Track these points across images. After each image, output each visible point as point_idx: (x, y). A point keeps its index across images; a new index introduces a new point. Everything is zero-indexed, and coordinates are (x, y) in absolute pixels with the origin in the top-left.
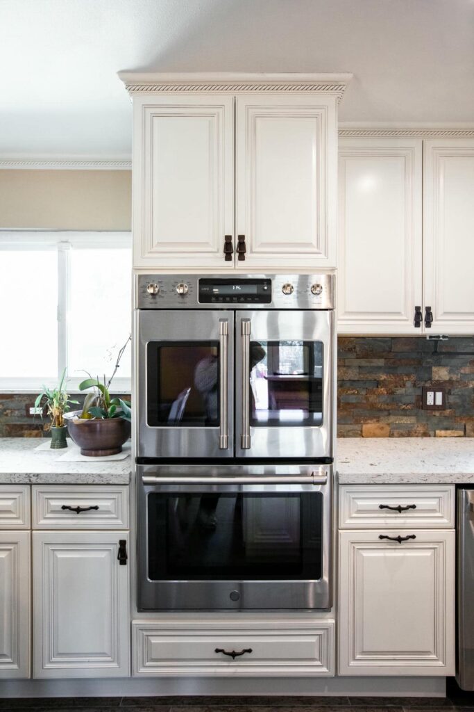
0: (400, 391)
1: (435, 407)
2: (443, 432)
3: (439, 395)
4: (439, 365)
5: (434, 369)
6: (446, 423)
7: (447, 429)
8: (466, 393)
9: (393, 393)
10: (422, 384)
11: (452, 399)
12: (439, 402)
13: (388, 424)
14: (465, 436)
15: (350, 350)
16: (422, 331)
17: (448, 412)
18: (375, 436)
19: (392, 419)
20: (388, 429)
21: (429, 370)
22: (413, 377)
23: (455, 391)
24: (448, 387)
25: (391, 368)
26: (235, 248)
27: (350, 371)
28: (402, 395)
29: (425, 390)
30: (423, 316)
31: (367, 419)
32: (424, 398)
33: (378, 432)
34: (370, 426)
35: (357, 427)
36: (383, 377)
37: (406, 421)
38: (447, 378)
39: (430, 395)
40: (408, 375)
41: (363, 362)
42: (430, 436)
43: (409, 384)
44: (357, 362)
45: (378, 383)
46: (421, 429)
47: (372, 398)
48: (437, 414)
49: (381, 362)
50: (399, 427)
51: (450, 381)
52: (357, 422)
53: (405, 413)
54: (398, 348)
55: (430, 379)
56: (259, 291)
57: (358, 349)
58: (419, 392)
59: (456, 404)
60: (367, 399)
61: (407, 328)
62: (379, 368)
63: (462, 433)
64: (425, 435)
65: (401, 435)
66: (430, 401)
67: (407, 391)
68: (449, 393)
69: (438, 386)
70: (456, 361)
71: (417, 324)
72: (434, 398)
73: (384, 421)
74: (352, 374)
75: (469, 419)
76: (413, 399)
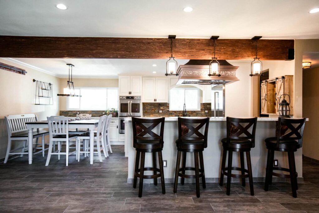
0: (156, 110)
1: (161, 113)
4: (161, 107)
6: (162, 115)
11: (163, 112)
12: (161, 112)
19: (155, 115)
21: (160, 107)
23: (164, 111)
26: (130, 93)
29: (159, 110)
31: (151, 114)
32: (159, 111)
34: (151, 115)
36: (153, 108)
39: (160, 111)
40: (157, 108)
41: (150, 106)
44: (149, 106)
45: (153, 109)
49: (153, 106)
51: (163, 109)
53: (156, 114)
54: (156, 104)
56: (132, 98)
60: (151, 112)
61: (153, 102)
66: (160, 112)
67: (157, 111)
69: (161, 110)
70: (164, 106)
71: (154, 101)
72: (161, 111)
73: (153, 115)
74: (149, 108)
75: (166, 115)
76: (157, 112)
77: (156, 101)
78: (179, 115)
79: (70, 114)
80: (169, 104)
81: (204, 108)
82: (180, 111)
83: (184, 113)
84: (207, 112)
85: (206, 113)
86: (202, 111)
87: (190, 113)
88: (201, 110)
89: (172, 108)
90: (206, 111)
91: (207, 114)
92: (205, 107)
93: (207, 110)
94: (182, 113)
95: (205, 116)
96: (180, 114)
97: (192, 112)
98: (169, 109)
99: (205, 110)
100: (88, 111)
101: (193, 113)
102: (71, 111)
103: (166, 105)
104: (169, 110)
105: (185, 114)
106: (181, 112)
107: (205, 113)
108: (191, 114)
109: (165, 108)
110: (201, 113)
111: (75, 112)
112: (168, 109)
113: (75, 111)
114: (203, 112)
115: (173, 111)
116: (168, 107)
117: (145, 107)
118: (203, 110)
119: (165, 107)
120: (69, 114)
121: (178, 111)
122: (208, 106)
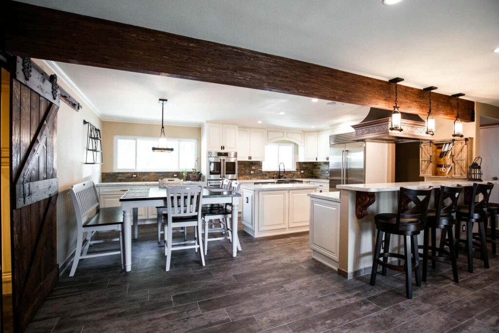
4: (253, 166)
6: (254, 177)
8: (258, 171)
9: (245, 171)
10: (250, 170)
11: (255, 172)
14: (258, 179)
16: (250, 160)
17: (255, 175)
21: (251, 167)
25: (244, 167)
26: (223, 148)
30: (250, 158)
32: (250, 172)
34: (241, 177)
36: (243, 168)
37: (247, 176)
40: (248, 168)
45: (242, 170)
48: (253, 175)
49: (242, 166)
50: (246, 178)
51: (255, 169)
53: (247, 175)
54: (246, 163)
56: (226, 154)
60: (241, 172)
61: (247, 160)
64: (251, 179)
67: (247, 171)
69: (253, 170)
70: (256, 165)
72: (252, 172)
73: (244, 177)
75: (258, 176)
76: (248, 173)
79: (120, 178)
80: (261, 163)
81: (300, 167)
83: (279, 174)
88: (296, 170)
89: (265, 168)
90: (302, 172)
93: (303, 170)
94: (276, 174)
96: (274, 175)
97: (288, 173)
98: (262, 169)
99: (301, 170)
100: (151, 173)
102: (122, 173)
103: (258, 164)
104: (261, 171)
105: (281, 175)
106: (276, 173)
108: (287, 175)
109: (258, 167)
110: (297, 173)
111: (129, 175)
113: (128, 173)
114: (299, 173)
115: (267, 172)
116: (261, 167)
118: (299, 169)
120: (118, 178)
121: (272, 172)
122: (304, 165)
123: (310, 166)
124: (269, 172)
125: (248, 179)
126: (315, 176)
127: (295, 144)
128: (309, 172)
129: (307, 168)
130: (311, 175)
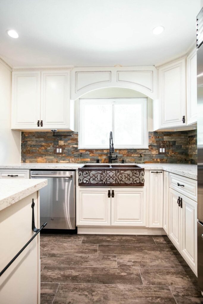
0: (49, 148)
1: (59, 153)
2: (62, 161)
3: (61, 150)
4: (61, 140)
5: (59, 141)
6: (63, 159)
7: (64, 160)
8: (70, 149)
9: (46, 149)
10: (56, 146)
11: (65, 151)
12: (61, 152)
13: (45, 159)
14: (69, 163)
15: (34, 136)
17: (64, 155)
18: (41, 162)
19: (46, 157)
20: (45, 160)
22: (53, 144)
23: (66, 148)
24: (64, 147)
25: (46, 141)
27: (33, 142)
28: (49, 150)
30: (40, 123)
31: (39, 157)
33: (42, 161)
34: (40, 159)
35: (35, 159)
36: (43, 144)
37: (51, 158)
38: (63, 144)
39: (58, 150)
40: (51, 143)
41: (37, 139)
42: (58, 163)
43: (51, 146)
44: (35, 139)
45: (42, 146)
46: (56, 160)
47: (40, 150)
48: (60, 155)
49: (42, 139)
50: (49, 159)
51: (64, 145)
52: (36, 158)
53: (50, 155)
54: (49, 135)
55: (58, 144)
57: (36, 135)
58: (55, 149)
59: (66, 152)
60: (38, 151)
62: (43, 141)
63: (68, 162)
64: (57, 162)
65: (49, 162)
66: (58, 151)
67: (51, 148)
68: (64, 149)
69: (60, 147)
70: (66, 139)
73: (44, 158)
74: (34, 143)
75: (71, 157)
76: (53, 151)
77: (42, 126)
78: (99, 158)
80: (77, 134)
81: (157, 142)
82: (102, 150)
83: (110, 154)
84: (164, 151)
85: (162, 153)
86: (152, 149)
87: (123, 155)
88: (149, 146)
89: (84, 144)
90: (162, 150)
91: (163, 155)
92: (157, 139)
93: (163, 147)
94: (106, 154)
95: (159, 160)
96: (101, 155)
97: (128, 152)
98: (77, 144)
99: (159, 147)
101: (132, 153)
104: (76, 148)
105: (114, 156)
106: (105, 152)
107: (160, 153)
108: (128, 156)
109: (70, 142)
110: (150, 153)
112: (75, 146)
114: (154, 152)
115: (86, 150)
116: (76, 141)
117: (27, 141)
118: (154, 146)
119: (69, 140)
121: (97, 150)
122: (166, 138)
123: (179, 140)
124: (91, 151)
125: (52, 162)
126: (190, 158)
127: (147, 98)
128: (178, 151)
129: (174, 142)
130: (183, 157)
